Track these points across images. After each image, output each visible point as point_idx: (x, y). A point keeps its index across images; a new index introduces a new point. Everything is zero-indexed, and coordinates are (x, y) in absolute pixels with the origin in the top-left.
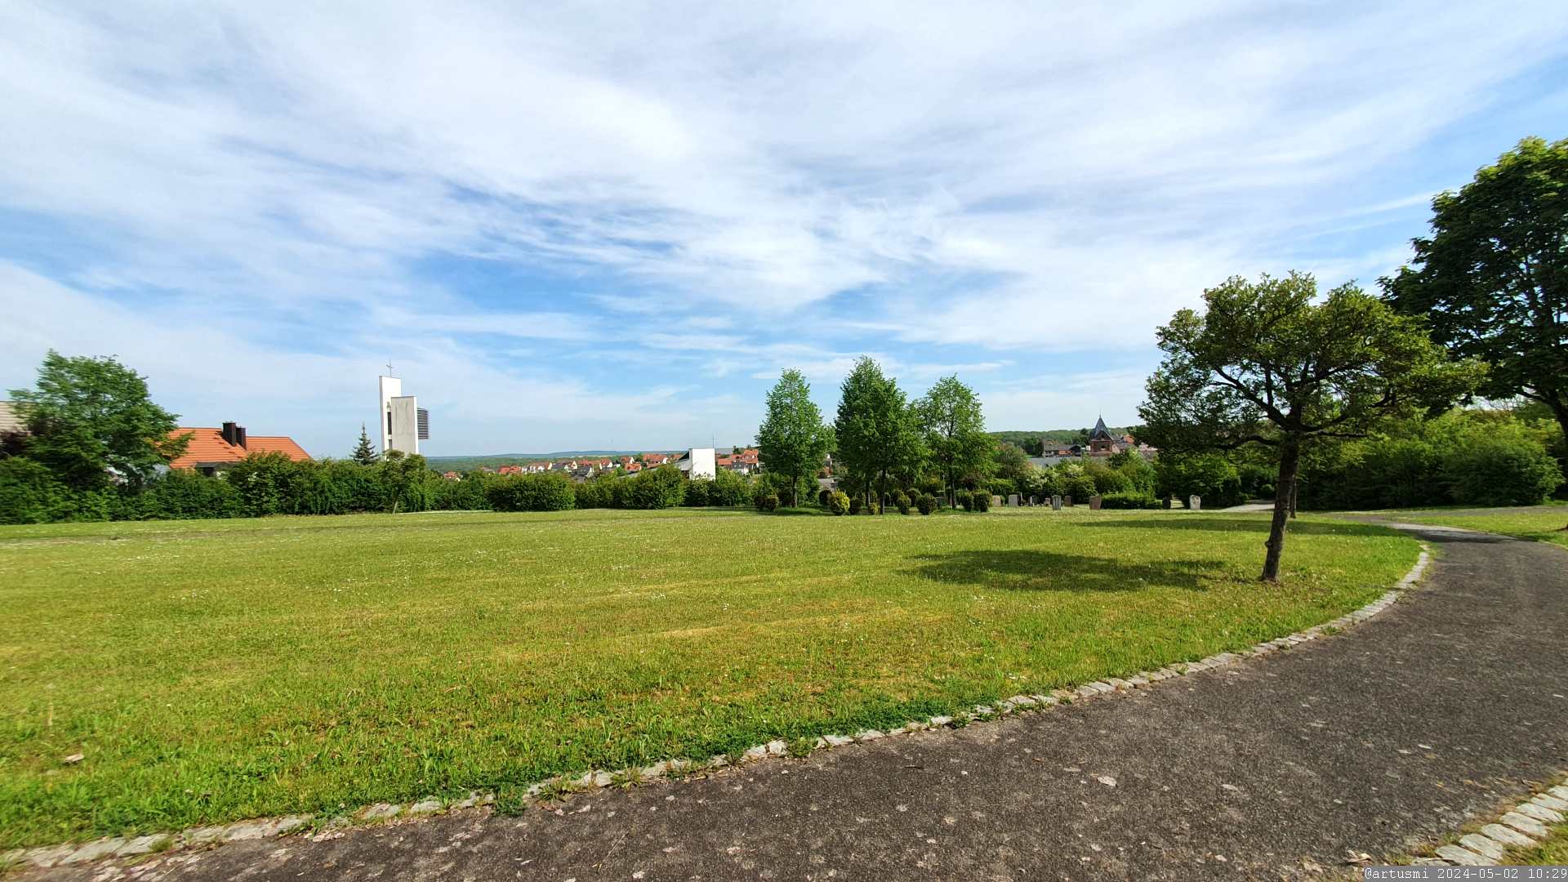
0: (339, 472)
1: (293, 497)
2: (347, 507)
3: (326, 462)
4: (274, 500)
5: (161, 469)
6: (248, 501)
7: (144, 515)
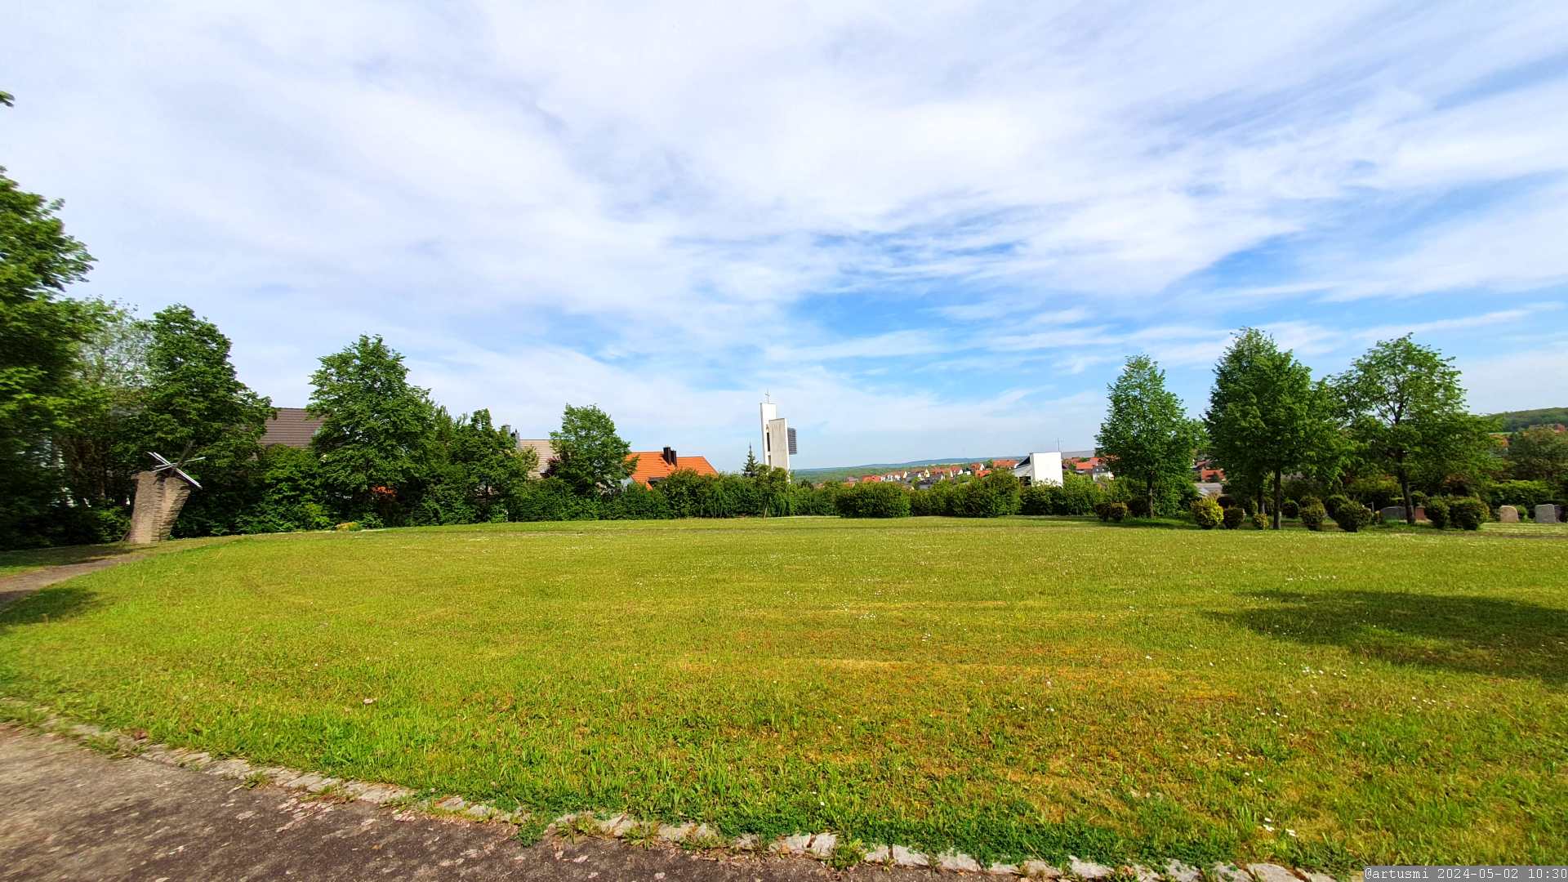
0: (730, 483)
1: (699, 503)
2: (735, 512)
3: (721, 476)
4: (688, 506)
5: (625, 482)
6: (672, 506)
7: (618, 517)
